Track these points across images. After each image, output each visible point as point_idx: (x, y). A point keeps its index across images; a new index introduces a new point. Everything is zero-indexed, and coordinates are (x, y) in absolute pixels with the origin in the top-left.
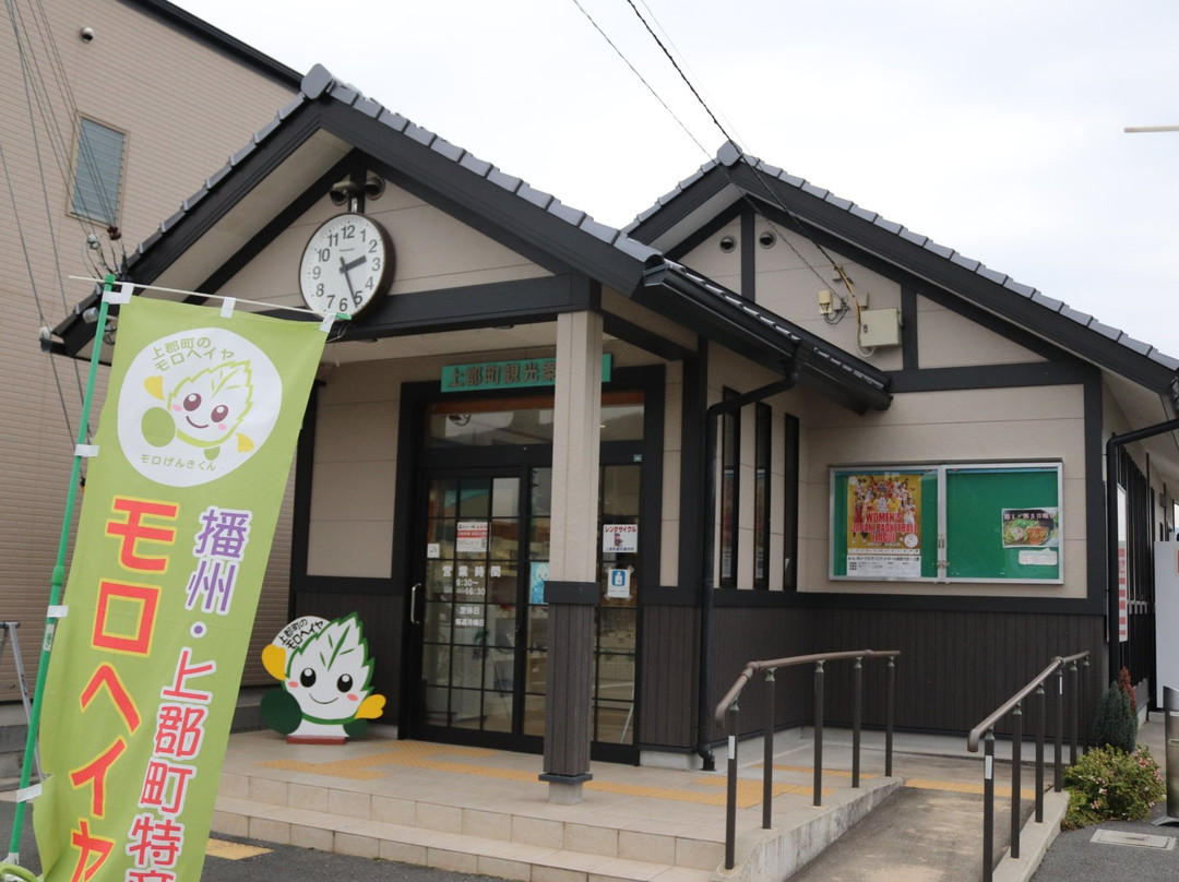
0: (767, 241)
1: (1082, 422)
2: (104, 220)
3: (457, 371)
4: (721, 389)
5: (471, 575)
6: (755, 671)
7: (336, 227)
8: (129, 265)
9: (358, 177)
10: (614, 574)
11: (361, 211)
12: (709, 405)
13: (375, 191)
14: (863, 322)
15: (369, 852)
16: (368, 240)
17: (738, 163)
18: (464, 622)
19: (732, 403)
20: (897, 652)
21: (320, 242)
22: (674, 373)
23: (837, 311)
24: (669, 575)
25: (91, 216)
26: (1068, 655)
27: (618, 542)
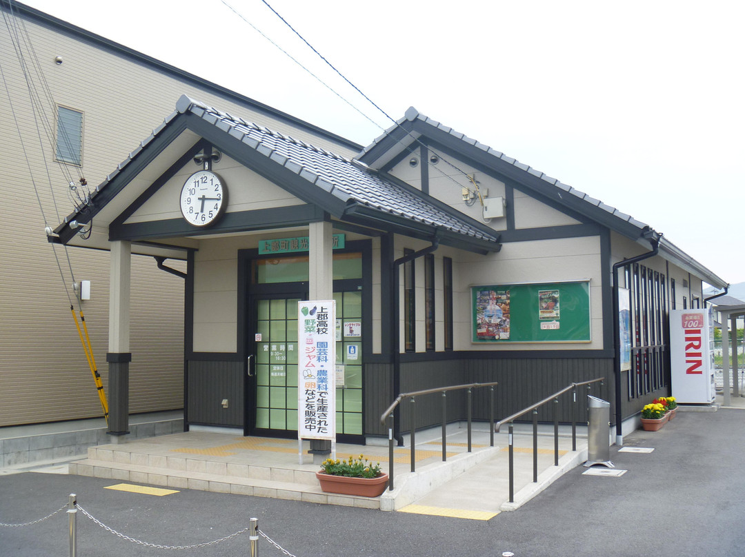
0: (434, 161)
1: (599, 256)
2: (71, 161)
3: (266, 243)
4: (403, 250)
5: (278, 349)
6: (402, 398)
7: (197, 177)
8: (92, 197)
9: (208, 151)
10: (350, 347)
11: (210, 169)
12: (395, 260)
13: (217, 158)
14: (485, 205)
15: (226, 490)
16: (214, 184)
17: (416, 119)
18: (276, 374)
19: (410, 256)
20: (496, 383)
21: (190, 184)
22: (376, 243)
23: (472, 199)
24: (377, 348)
25: (65, 160)
26: (579, 382)
27: (351, 331)
